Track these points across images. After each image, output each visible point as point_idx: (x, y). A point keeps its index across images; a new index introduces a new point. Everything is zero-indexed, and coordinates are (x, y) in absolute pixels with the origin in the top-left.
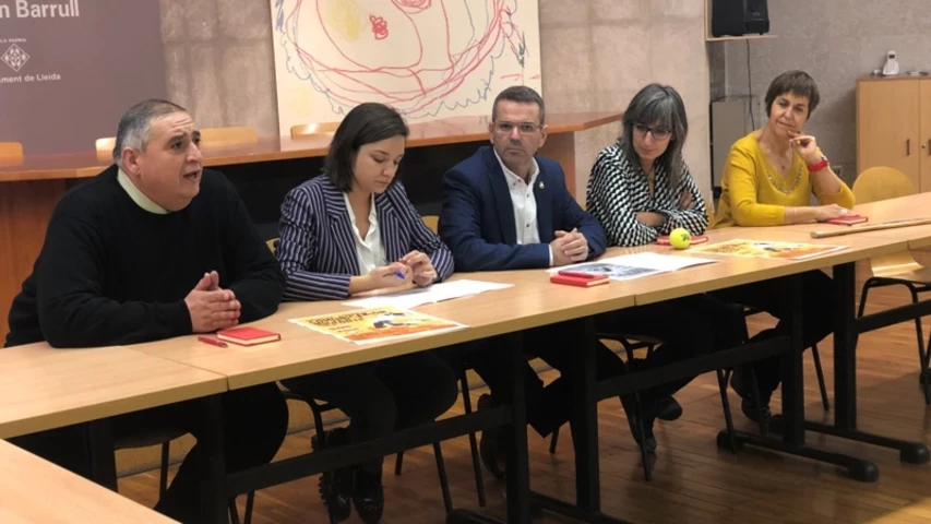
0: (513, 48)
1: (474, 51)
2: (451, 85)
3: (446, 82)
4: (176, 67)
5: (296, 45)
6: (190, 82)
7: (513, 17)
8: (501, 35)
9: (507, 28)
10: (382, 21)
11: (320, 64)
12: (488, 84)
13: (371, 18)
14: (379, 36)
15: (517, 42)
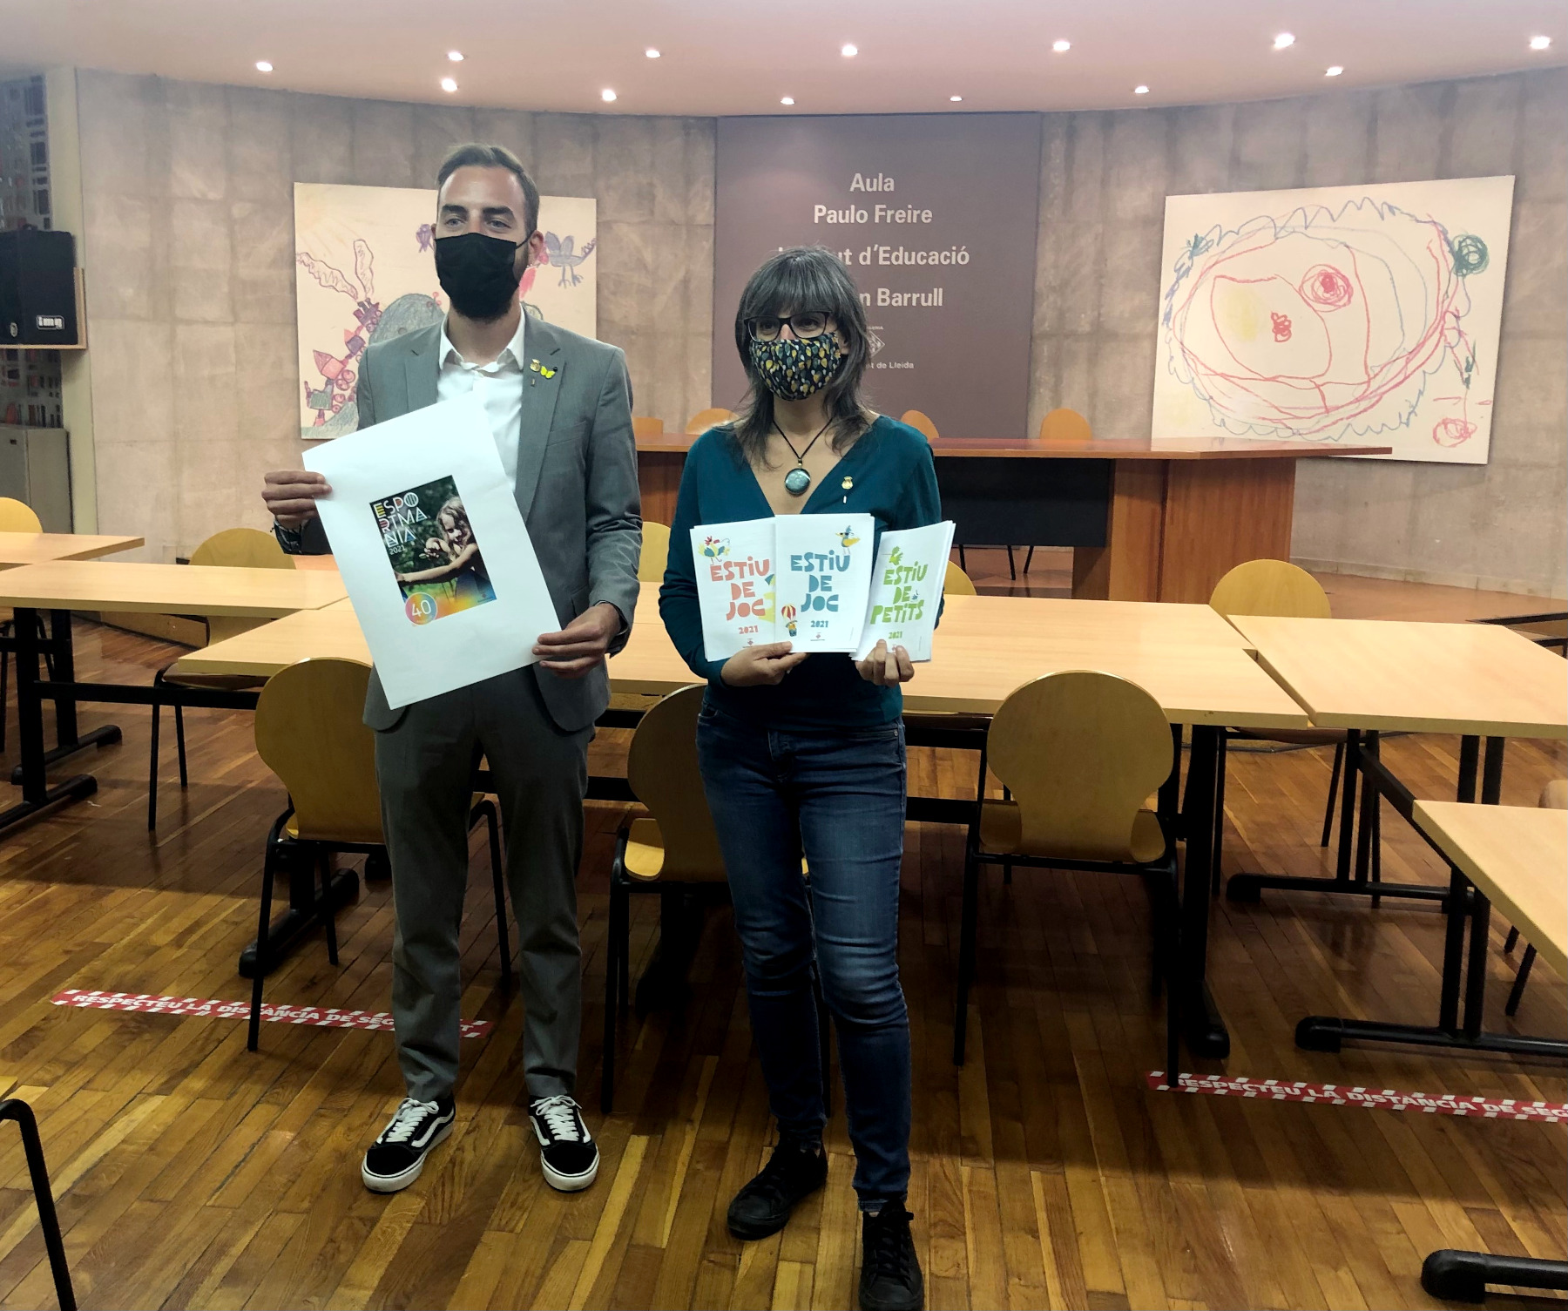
0: (1457, 362)
1: (1402, 362)
2: (1364, 404)
3: (1357, 400)
4: (1045, 361)
5: (1182, 343)
6: (1058, 379)
7: (1460, 322)
8: (1442, 343)
9: (1452, 336)
10: (1286, 320)
11: (1206, 367)
12: (1414, 408)
13: (1273, 314)
14: (1280, 337)
15: (1462, 354)
